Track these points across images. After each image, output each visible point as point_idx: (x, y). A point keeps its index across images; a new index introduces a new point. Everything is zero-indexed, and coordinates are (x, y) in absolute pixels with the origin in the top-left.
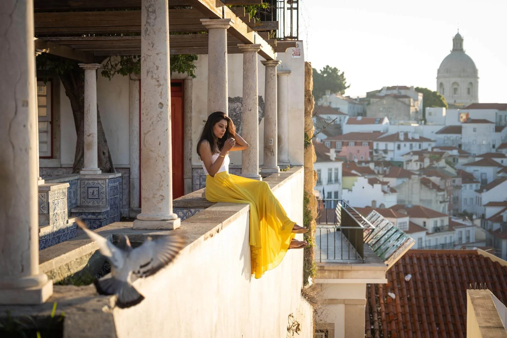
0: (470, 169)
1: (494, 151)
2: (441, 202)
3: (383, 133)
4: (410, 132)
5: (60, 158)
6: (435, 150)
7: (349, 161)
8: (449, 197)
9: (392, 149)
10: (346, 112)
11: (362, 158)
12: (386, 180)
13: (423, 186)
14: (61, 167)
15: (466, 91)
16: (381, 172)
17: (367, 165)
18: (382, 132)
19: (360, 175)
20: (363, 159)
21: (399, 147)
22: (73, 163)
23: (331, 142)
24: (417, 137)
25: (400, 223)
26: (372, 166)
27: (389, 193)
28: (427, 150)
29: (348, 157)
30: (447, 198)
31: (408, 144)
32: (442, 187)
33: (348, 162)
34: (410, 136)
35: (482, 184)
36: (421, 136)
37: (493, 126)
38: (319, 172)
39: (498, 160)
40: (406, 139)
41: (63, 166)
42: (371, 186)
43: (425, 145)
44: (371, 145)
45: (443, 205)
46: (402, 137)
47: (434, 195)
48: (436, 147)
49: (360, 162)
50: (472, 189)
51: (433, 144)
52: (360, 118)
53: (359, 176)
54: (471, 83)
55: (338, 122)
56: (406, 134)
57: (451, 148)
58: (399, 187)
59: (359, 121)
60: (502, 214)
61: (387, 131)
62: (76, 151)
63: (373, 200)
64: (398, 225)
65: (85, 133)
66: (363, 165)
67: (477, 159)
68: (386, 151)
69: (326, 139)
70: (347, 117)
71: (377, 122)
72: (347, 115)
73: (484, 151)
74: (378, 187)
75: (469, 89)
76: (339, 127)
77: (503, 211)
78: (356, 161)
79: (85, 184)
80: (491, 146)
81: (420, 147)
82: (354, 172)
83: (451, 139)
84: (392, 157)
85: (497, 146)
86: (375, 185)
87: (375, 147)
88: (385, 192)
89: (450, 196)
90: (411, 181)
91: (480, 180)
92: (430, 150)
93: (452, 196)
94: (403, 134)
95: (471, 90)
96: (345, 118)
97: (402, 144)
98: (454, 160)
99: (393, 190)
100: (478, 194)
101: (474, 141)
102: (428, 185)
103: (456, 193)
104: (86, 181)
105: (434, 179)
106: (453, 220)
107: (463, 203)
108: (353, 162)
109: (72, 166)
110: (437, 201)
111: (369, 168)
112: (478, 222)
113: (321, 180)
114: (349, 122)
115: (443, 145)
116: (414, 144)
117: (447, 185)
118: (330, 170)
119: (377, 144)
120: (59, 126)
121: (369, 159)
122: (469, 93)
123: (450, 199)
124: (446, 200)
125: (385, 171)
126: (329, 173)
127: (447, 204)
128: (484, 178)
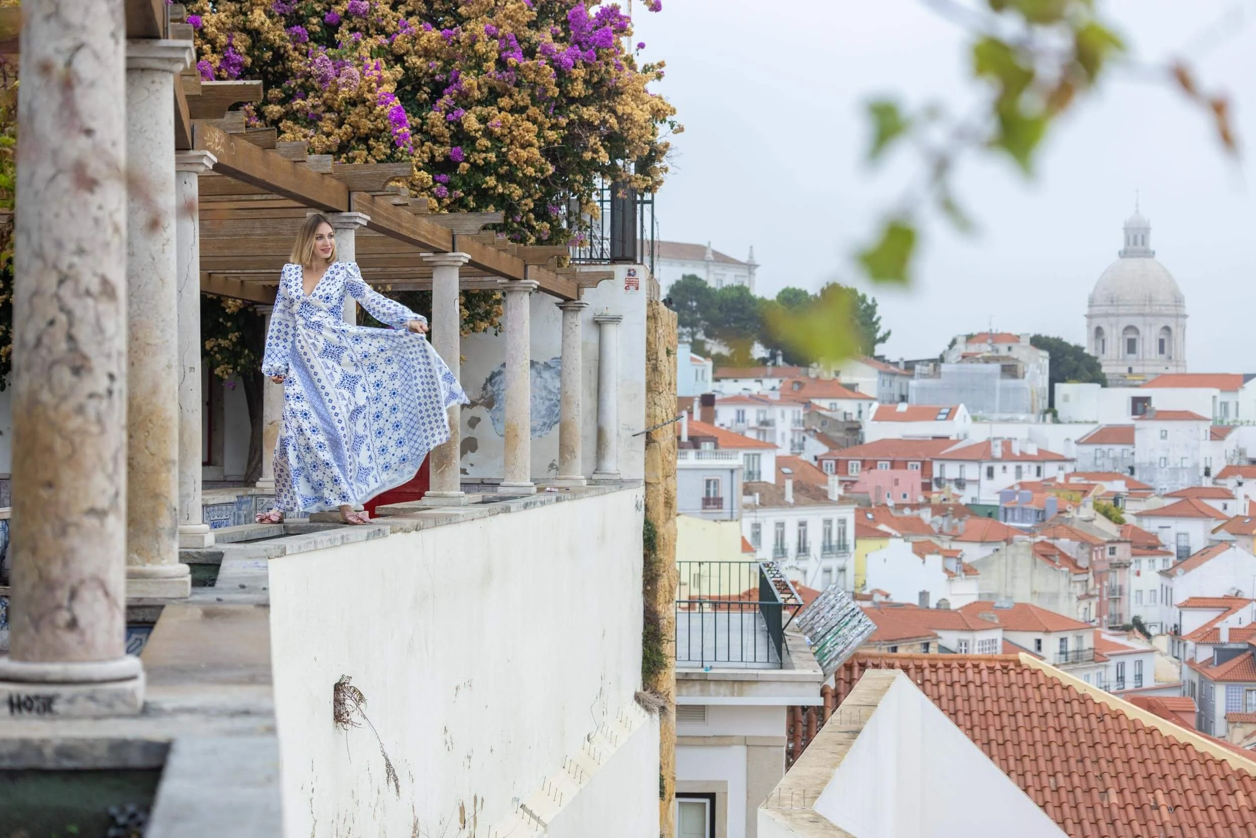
0: (1151, 525)
1: (1207, 483)
2: (1080, 599)
3: (957, 441)
4: (1015, 439)
5: (223, 465)
6: (1073, 480)
7: (875, 504)
8: (1098, 586)
9: (976, 477)
10: (873, 394)
11: (905, 496)
12: (955, 546)
13: (1039, 560)
14: (225, 481)
15: (1155, 346)
16: (945, 529)
17: (916, 512)
18: (953, 438)
19: (899, 535)
20: (907, 501)
21: (990, 473)
22: (244, 473)
23: (837, 461)
24: (1032, 450)
25: (983, 643)
26: (926, 515)
27: (960, 575)
28: (1054, 479)
29: (872, 496)
30: (1094, 588)
31: (1011, 467)
32: (1083, 563)
33: (873, 507)
34: (1016, 449)
35: (1179, 557)
36: (1043, 448)
37: (1206, 427)
38: (802, 528)
39: (1217, 505)
40: (1008, 456)
41: (228, 479)
42: (918, 559)
43: (1050, 470)
44: (926, 467)
45: (1084, 604)
46: (997, 452)
47: (1064, 580)
48: (1075, 473)
49: (900, 507)
50: (1154, 567)
51: (1069, 468)
52: (902, 407)
53: (896, 537)
54: (1167, 329)
55: (855, 417)
56: (1007, 444)
57: (1110, 476)
58: (984, 562)
59: (901, 413)
60: (1217, 625)
61: (965, 436)
62: (250, 453)
63: (921, 590)
64: (976, 647)
65: (264, 419)
66: (907, 512)
67: (1168, 502)
68: (960, 483)
69: (825, 455)
70: (876, 405)
71: (944, 417)
72: (875, 399)
73: (1184, 482)
74: (935, 561)
75: (1162, 342)
76: (854, 429)
77: (1219, 618)
78: (890, 503)
79: (264, 502)
80: (1202, 472)
81: (1038, 474)
82: (883, 527)
83: (1111, 455)
84: (975, 495)
85: (1214, 472)
86: (928, 558)
87: (936, 474)
88: (950, 574)
89: (1101, 583)
90: (1011, 549)
91: (1173, 549)
92: (1061, 480)
93: (1106, 584)
94: (999, 442)
95: (1166, 344)
96: (870, 405)
97: (998, 467)
98: (1116, 501)
99: (969, 570)
100: (1166, 582)
101: (1163, 460)
102: (1052, 558)
103: (1117, 578)
104: (266, 500)
105: (1064, 544)
106: (1105, 637)
107: (1133, 600)
108: (886, 505)
109: (242, 479)
110: (1070, 594)
111: (919, 519)
112: (1162, 643)
113: (808, 545)
114: (880, 416)
115: (1092, 470)
116: (1025, 466)
117: (1094, 559)
118: (828, 522)
119: (942, 466)
120: (223, 409)
121: (921, 499)
122: (1162, 351)
123: (1101, 590)
124: (1092, 593)
125: (955, 527)
126: (825, 530)
127: (1094, 602)
128: (1182, 544)
